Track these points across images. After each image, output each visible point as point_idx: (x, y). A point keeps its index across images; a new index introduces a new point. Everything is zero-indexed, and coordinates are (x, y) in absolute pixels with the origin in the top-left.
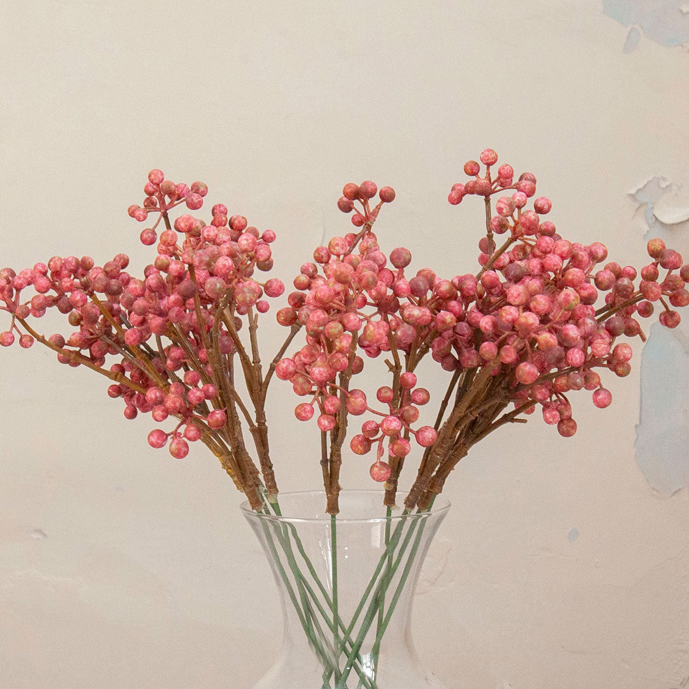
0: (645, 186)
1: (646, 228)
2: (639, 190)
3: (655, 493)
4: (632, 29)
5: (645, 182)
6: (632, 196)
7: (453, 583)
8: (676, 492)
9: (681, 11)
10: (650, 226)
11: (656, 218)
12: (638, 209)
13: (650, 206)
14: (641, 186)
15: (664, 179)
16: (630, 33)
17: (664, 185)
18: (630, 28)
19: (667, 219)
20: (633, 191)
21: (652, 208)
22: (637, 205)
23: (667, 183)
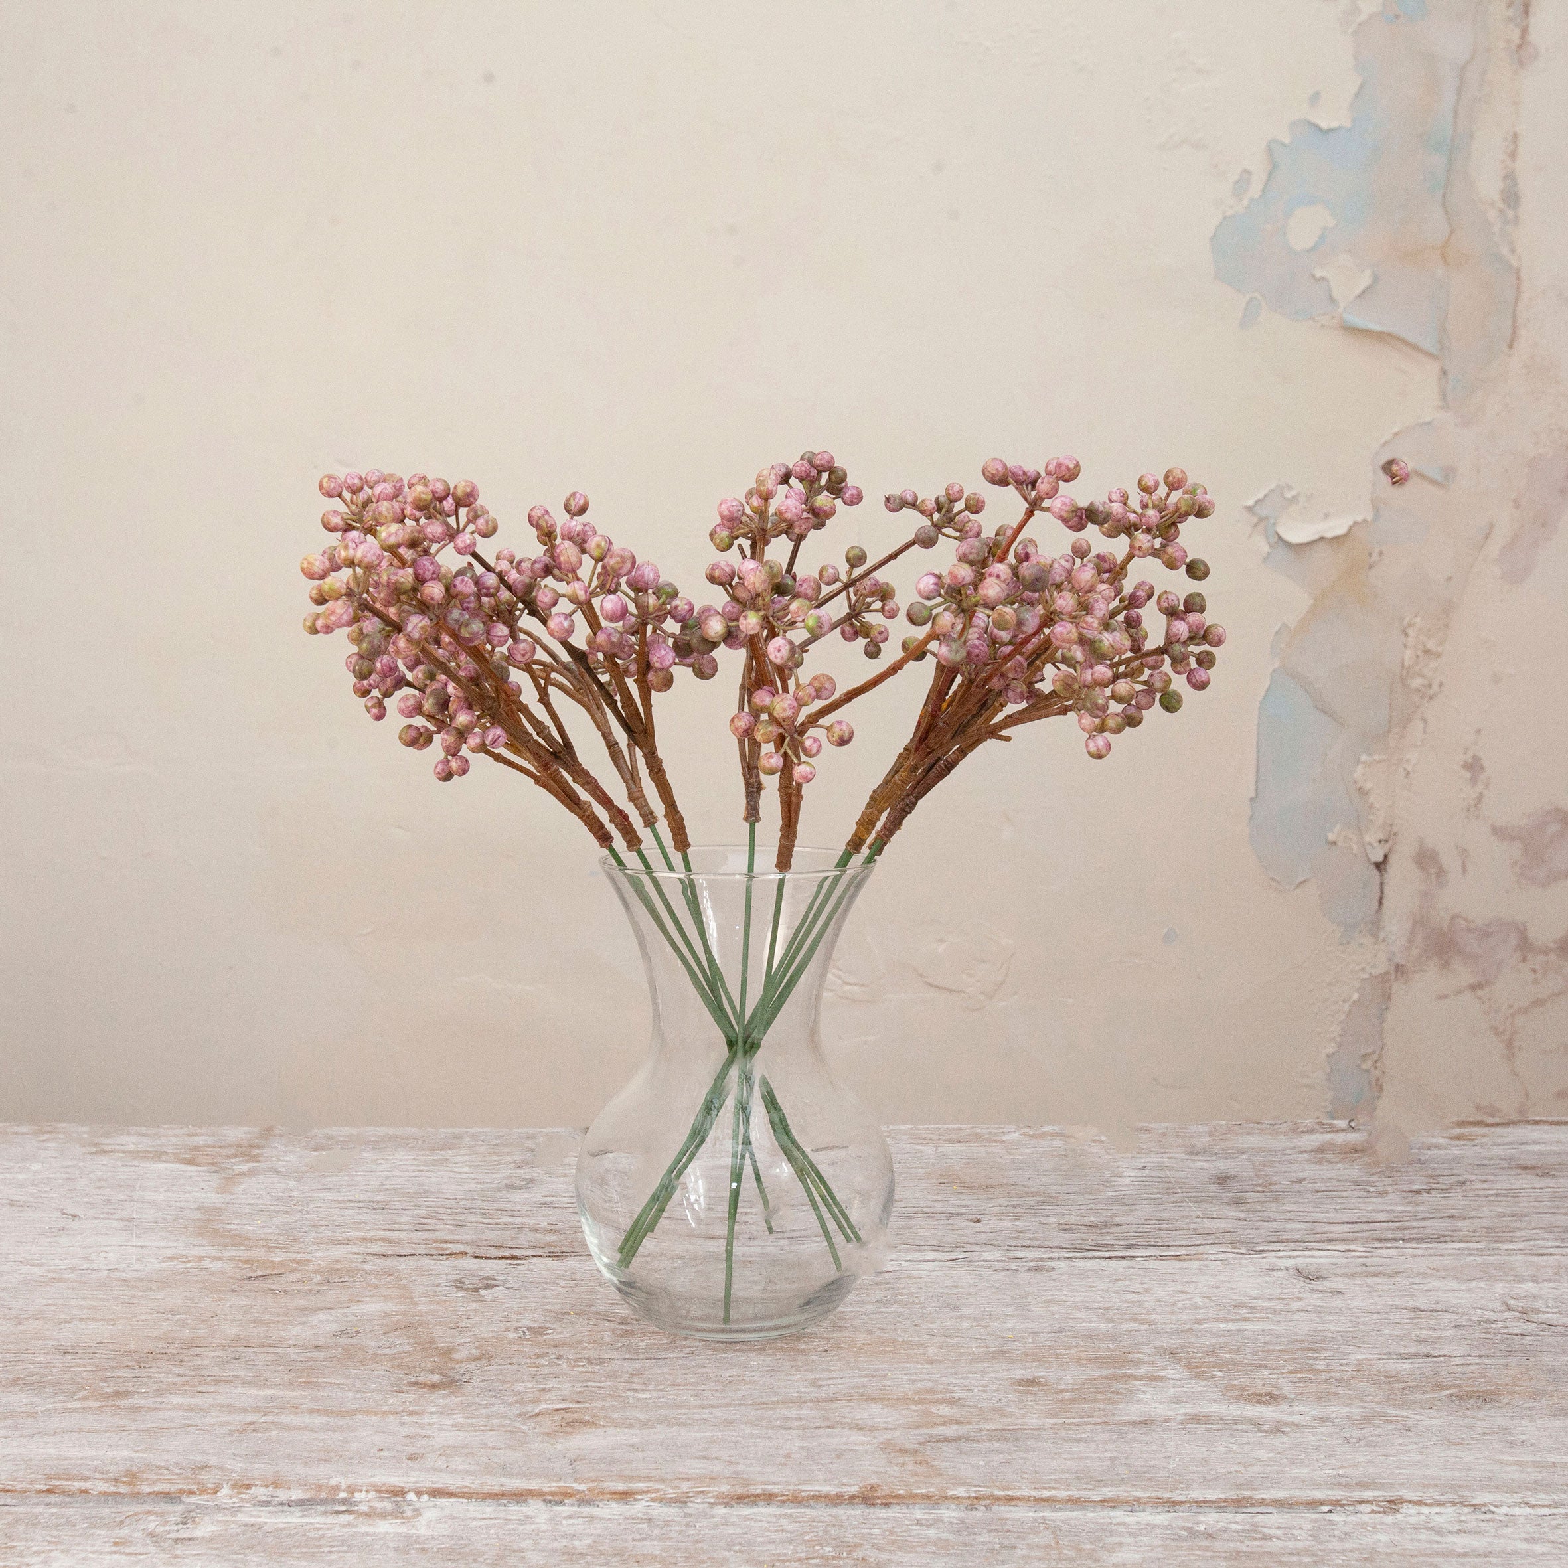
0: (1265, 496)
1: (1266, 549)
2: (1257, 502)
3: (1275, 884)
4: (1251, 299)
5: (1266, 492)
6: (1250, 509)
7: (1016, 997)
8: (1301, 883)
9: (1313, 276)
10: (1271, 546)
11: (1280, 537)
12: (1256, 525)
13: (1272, 521)
14: (1260, 495)
15: (1289, 487)
16: (1248, 303)
17: (1289, 495)
18: (1248, 298)
19: (1295, 537)
20: (1250, 502)
21: (1274, 524)
22: (1255, 520)
23: (1294, 493)
